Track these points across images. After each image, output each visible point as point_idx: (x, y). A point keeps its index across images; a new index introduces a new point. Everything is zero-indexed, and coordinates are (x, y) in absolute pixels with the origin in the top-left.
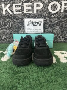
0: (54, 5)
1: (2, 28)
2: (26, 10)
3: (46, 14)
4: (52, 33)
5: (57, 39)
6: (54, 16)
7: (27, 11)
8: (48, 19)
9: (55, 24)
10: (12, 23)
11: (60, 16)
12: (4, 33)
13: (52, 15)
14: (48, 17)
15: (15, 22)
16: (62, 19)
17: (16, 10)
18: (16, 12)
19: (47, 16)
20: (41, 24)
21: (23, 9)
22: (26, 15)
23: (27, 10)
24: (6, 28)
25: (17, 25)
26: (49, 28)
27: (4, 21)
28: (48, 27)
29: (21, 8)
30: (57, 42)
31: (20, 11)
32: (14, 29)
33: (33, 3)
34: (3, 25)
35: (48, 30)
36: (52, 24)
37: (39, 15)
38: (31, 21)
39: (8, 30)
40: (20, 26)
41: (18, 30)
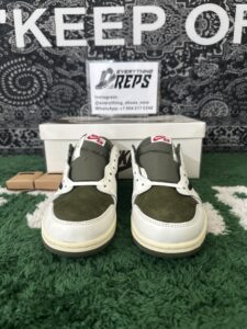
0: (208, 16)
1: (13, 100)
2: (104, 31)
3: (176, 49)
4: (198, 117)
5: (215, 141)
6: (205, 56)
7: (107, 37)
8: (184, 67)
9: (207, 86)
10: (51, 80)
11: (228, 58)
12: (20, 117)
13: (200, 51)
14: (184, 60)
15: (61, 76)
16: (234, 67)
17: (65, 31)
18: (66, 38)
19: (179, 57)
21: (93, 27)
22: (104, 53)
23: (107, 34)
24: (28, 100)
25: (67, 88)
26: (189, 99)
27: (20, 74)
29: (86, 25)
30: (216, 150)
31: (80, 38)
32: (59, 102)
33: (130, 8)
34: (16, 87)
35: (182, 107)
36: (198, 84)
37: (150, 53)
39: (35, 107)
40: (80, 90)
41: (72, 106)
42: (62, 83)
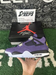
3: (39, 4)
5: (46, 26)
6: (47, 6)
8: (40, 9)
10: (2, 13)
11: (54, 6)
13: (46, 5)
14: (41, 7)
15: (5, 12)
16: (55, 9)
19: (39, 6)
20: (33, 15)
22: (16, 5)
25: (8, 15)
28: (40, 17)
30: (46, 28)
32: (6, 19)
35: (39, 19)
36: (44, 14)
37: (31, 5)
38: (22, 12)
40: (11, 16)
41: (9, 19)
42: (6, 14)
